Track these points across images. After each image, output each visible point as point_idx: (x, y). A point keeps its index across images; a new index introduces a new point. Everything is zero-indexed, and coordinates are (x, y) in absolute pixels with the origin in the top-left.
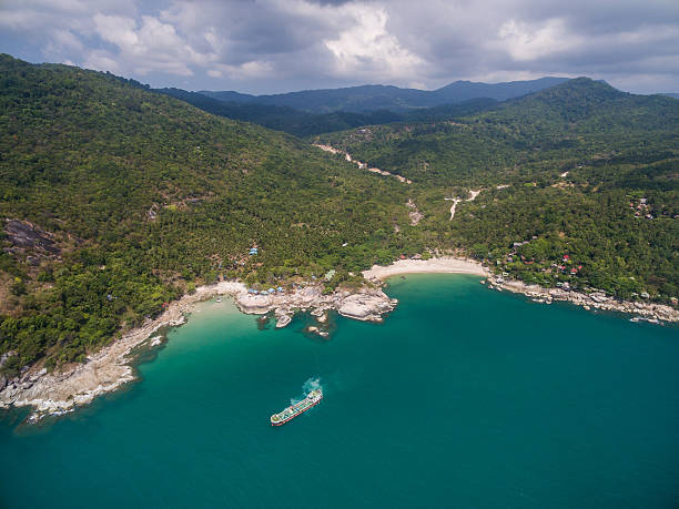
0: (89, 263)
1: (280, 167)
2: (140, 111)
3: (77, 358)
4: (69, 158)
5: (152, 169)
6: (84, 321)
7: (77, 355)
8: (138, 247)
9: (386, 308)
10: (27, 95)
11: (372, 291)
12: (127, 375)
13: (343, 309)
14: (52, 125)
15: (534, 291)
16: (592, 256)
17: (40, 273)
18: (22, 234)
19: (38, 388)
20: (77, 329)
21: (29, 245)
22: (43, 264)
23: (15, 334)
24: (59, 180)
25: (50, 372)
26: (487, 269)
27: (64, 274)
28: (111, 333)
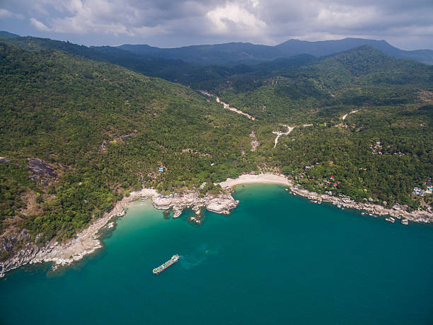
0: (72, 182)
1: (176, 111)
2: (92, 78)
3: (72, 236)
4: (55, 114)
5: (102, 118)
6: (73, 216)
7: (72, 234)
8: (97, 168)
9: (232, 206)
10: (27, 73)
11: (225, 196)
12: (98, 245)
13: (209, 207)
14: (43, 92)
15: (313, 196)
16: (345, 176)
17: (49, 190)
18: (37, 167)
19: (54, 252)
20: (71, 221)
21: (41, 173)
22: (50, 184)
23: (41, 224)
24: (50, 129)
25: (60, 244)
26: (290, 181)
27: (61, 189)
28: (87, 221)
